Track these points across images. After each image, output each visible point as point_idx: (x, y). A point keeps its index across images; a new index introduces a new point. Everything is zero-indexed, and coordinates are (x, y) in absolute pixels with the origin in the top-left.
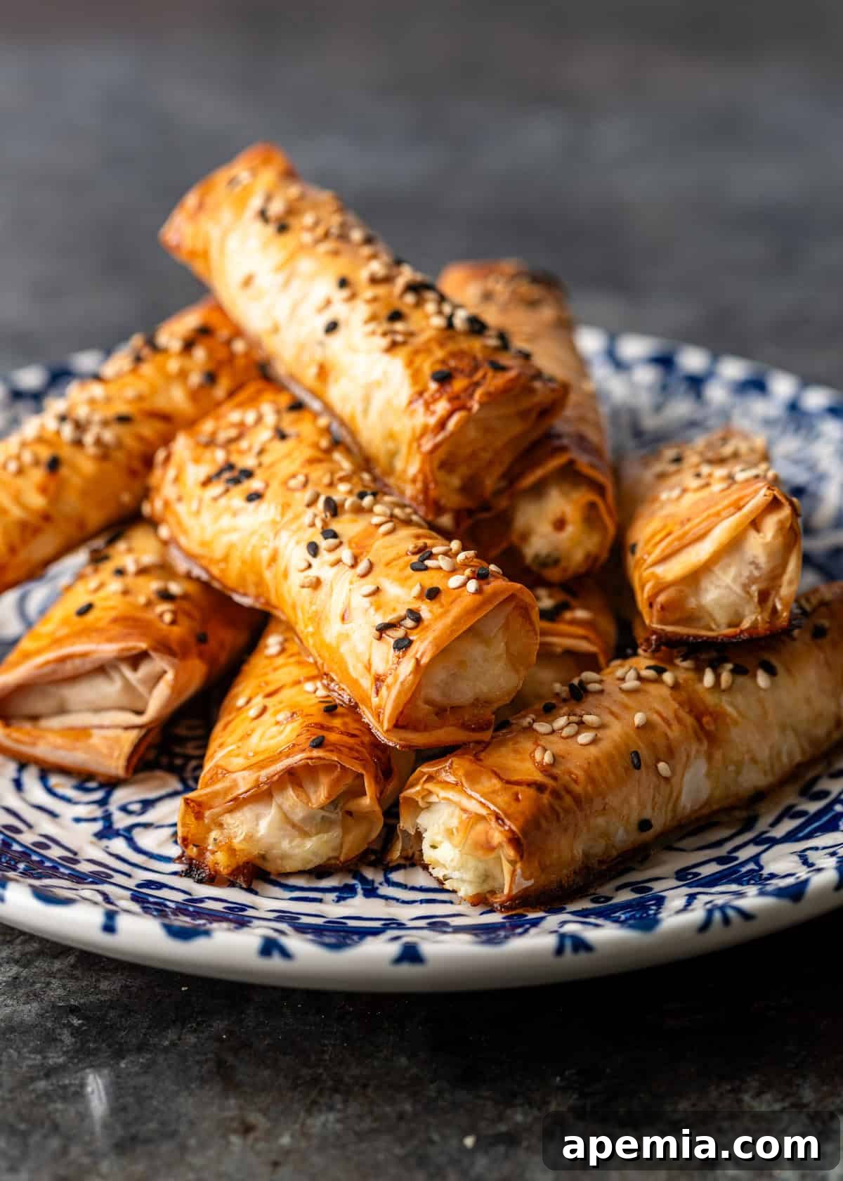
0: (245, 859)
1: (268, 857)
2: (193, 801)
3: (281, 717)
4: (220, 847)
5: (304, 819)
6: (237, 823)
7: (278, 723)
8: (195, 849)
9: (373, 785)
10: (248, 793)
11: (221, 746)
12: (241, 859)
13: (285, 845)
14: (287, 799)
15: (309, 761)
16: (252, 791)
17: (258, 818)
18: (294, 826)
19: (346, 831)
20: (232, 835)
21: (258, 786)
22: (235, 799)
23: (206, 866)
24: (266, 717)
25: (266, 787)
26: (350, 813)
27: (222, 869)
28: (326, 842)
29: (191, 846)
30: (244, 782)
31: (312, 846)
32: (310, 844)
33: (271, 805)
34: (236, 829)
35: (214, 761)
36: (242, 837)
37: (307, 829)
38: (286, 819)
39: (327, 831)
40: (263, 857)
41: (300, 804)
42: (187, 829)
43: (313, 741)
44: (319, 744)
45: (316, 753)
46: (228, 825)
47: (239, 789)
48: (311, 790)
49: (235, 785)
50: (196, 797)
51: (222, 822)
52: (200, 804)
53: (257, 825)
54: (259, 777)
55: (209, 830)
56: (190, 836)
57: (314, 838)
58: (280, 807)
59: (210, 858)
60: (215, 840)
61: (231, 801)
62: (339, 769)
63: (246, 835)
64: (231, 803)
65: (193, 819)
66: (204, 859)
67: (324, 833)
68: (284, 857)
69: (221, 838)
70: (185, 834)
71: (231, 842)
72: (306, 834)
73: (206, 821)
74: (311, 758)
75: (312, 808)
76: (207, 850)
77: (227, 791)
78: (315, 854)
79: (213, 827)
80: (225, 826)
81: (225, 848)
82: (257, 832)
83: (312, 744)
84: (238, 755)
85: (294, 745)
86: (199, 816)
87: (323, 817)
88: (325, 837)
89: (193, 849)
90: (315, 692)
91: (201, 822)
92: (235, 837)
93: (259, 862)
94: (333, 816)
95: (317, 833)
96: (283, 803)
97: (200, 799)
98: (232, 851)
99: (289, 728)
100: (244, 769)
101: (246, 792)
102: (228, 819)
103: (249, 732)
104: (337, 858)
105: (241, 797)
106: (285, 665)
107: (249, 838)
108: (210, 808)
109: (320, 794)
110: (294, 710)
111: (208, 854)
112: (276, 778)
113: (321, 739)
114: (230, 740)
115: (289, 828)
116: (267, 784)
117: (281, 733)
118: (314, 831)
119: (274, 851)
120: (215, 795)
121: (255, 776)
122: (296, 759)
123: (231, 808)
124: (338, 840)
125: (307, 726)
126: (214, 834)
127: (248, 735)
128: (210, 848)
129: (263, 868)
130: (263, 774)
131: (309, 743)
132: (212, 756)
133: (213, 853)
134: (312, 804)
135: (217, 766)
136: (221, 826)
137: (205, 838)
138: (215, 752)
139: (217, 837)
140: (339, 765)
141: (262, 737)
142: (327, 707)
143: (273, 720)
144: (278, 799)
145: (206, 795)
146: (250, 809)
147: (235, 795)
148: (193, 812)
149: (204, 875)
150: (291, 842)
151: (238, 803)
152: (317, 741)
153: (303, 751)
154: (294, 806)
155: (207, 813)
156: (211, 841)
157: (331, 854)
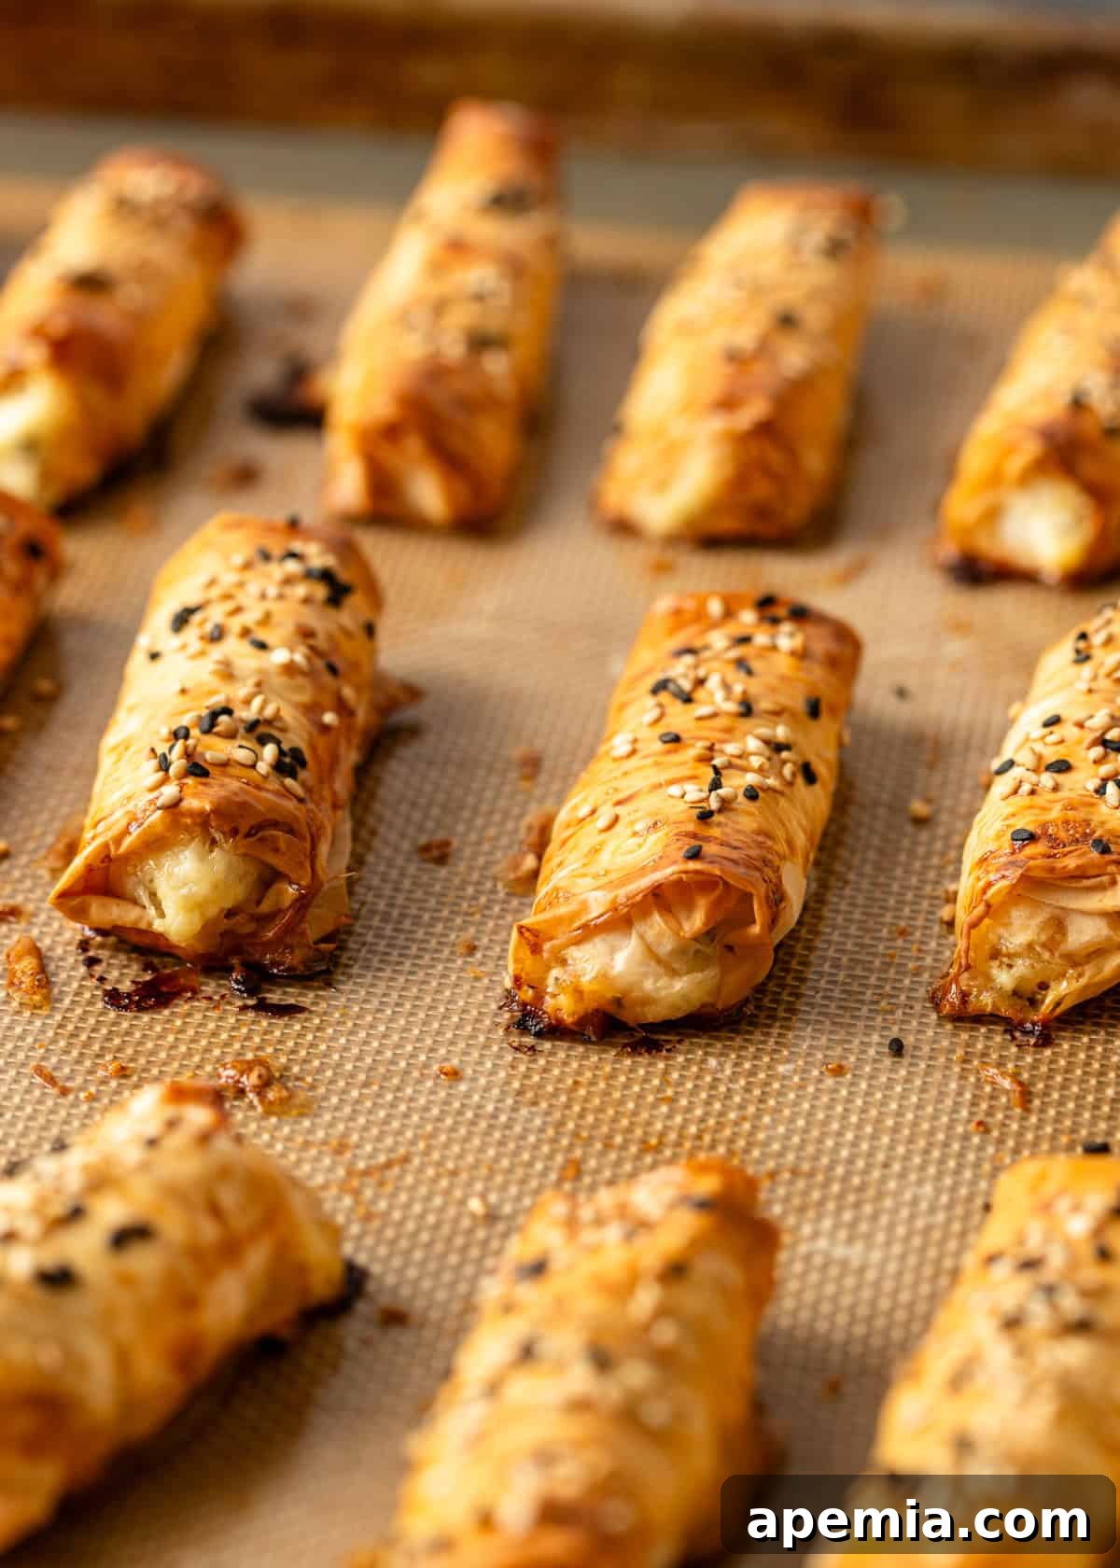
0: (595, 1005)
1: (624, 1001)
2: (528, 930)
3: (639, 827)
4: (563, 989)
5: (672, 953)
6: (587, 957)
7: (635, 834)
8: (530, 992)
9: (765, 909)
10: (602, 919)
11: (560, 864)
12: (590, 1005)
13: (648, 985)
14: (651, 927)
15: (684, 876)
16: (606, 916)
17: (613, 951)
18: (659, 961)
19: (725, 972)
20: (579, 973)
21: (616, 909)
22: (585, 926)
23: (544, 1013)
24: (618, 828)
25: (626, 910)
26: (730, 948)
27: (565, 1017)
28: (700, 983)
29: (525, 988)
30: (598, 904)
31: (682, 988)
32: (679, 985)
33: (630, 934)
34: (585, 965)
35: (551, 885)
36: (593, 974)
37: (676, 966)
38: (650, 951)
39: (702, 971)
40: (618, 1002)
41: (668, 932)
42: (520, 966)
43: (688, 851)
44: (695, 855)
45: (692, 865)
46: (574, 959)
47: (588, 913)
48: (682, 916)
49: (584, 907)
50: (533, 924)
51: (566, 956)
52: (535, 933)
53: (613, 959)
54: (616, 897)
55: (549, 968)
56: (523, 975)
57: (685, 978)
58: (642, 937)
59: (549, 1004)
60: (557, 979)
61: (579, 929)
62: (721, 887)
63: (599, 971)
64: (579, 931)
65: (528, 953)
66: (542, 1004)
67: (697, 971)
68: (647, 1001)
69: (565, 977)
70: (518, 972)
71: (579, 981)
72: (674, 973)
73: (545, 955)
74: (686, 872)
75: (684, 937)
76: (547, 993)
77: (573, 917)
78: (685, 997)
79: (553, 964)
80: (570, 962)
81: (570, 989)
82: (612, 967)
83: (687, 855)
84: (584, 875)
85: (661, 858)
86: (536, 949)
87: (697, 952)
88: (699, 976)
89: (527, 991)
90: (683, 797)
91: (538, 956)
92: (584, 975)
93: (612, 1009)
94: (709, 950)
95: (688, 973)
96: (645, 932)
97: (536, 927)
98: (578, 992)
99: (653, 838)
100: (594, 889)
101: (598, 917)
102: (574, 953)
103: (598, 847)
104: (713, 1005)
105: (593, 923)
106: (640, 768)
107: (603, 977)
108: (551, 939)
109: (696, 921)
110: (657, 818)
111: (547, 998)
112: (639, 898)
113: (697, 848)
114: (572, 857)
115: (653, 963)
116: (627, 906)
117: (640, 846)
118: (684, 968)
119: (633, 995)
120: (559, 921)
121: (610, 896)
122: (667, 873)
123: (579, 938)
124: (715, 981)
125: (677, 835)
126: (555, 972)
127: (596, 851)
128: (549, 990)
129: (618, 1017)
130: (622, 893)
131: (682, 853)
132: (547, 879)
133: (554, 996)
134: (685, 932)
135: (556, 889)
136: (563, 962)
137: (543, 980)
138: (552, 872)
139: (558, 976)
140: (721, 882)
141: (614, 853)
142: (701, 813)
143: (629, 831)
144: (639, 927)
145: (545, 921)
146: (604, 940)
147: (584, 920)
148: (528, 944)
149: (542, 1026)
150: (656, 981)
151: (588, 932)
152: (693, 851)
153: (675, 862)
154: (661, 935)
155: (547, 946)
156: (551, 981)
157: (707, 999)
